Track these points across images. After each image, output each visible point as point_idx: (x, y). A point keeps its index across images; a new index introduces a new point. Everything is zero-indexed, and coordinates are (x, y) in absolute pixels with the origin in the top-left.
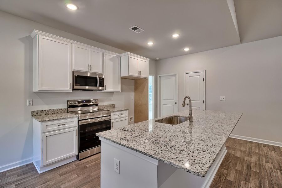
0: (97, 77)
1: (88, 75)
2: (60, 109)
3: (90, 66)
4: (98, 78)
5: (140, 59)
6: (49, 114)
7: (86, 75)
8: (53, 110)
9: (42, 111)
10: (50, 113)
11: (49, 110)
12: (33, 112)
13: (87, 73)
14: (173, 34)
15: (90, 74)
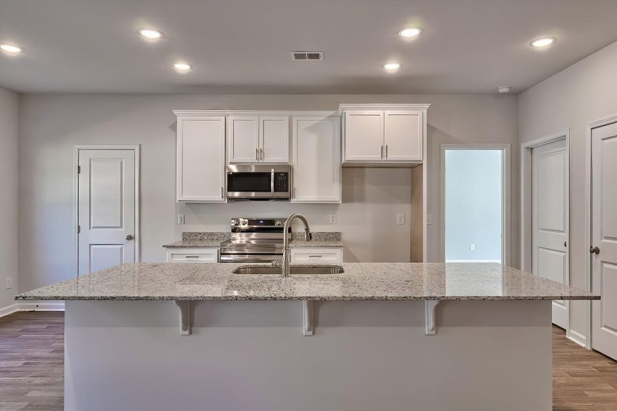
0: (270, 173)
1: (251, 169)
2: (221, 233)
3: (260, 152)
4: (273, 174)
5: (388, 112)
6: (205, 240)
7: (248, 171)
8: (211, 234)
9: (196, 234)
10: (206, 237)
11: (204, 234)
12: (184, 233)
13: (250, 167)
14: (402, 29)
15: (256, 166)
